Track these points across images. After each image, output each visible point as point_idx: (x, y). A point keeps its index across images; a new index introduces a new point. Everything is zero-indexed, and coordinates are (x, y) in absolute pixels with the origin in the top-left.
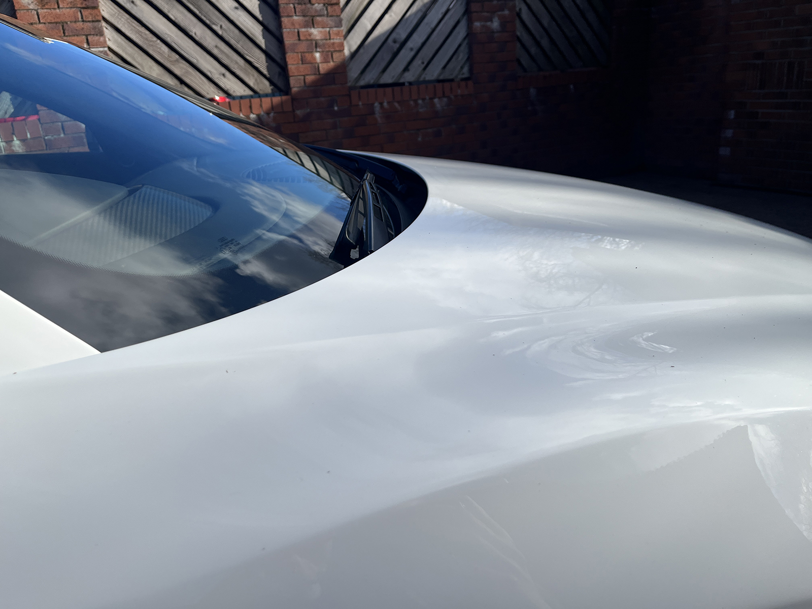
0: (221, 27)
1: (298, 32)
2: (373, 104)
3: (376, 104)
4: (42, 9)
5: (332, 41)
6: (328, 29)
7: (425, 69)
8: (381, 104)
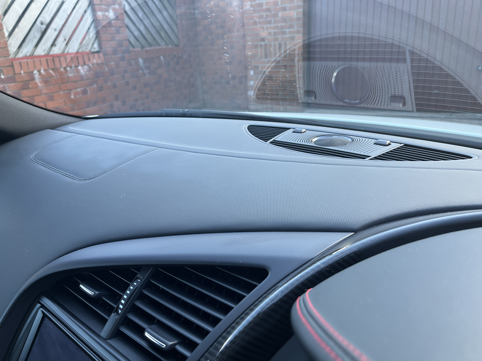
2: (32, 72)
3: (35, 72)
7: (67, 44)
8: (39, 71)
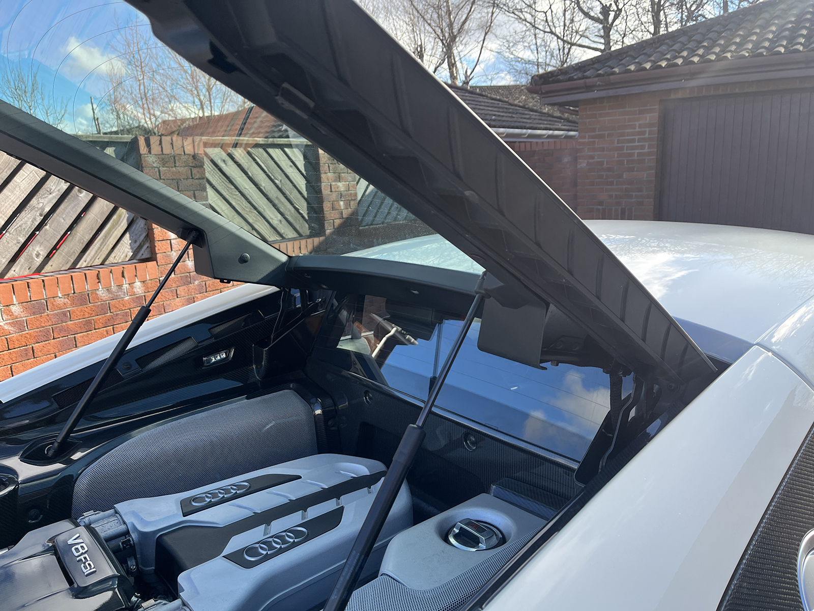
0: (281, 181)
1: (331, 185)
4: (163, 167)
5: (350, 192)
6: (348, 183)
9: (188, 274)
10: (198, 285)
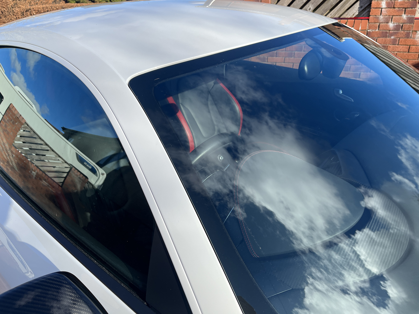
9: (388, 31)
10: (393, 39)
